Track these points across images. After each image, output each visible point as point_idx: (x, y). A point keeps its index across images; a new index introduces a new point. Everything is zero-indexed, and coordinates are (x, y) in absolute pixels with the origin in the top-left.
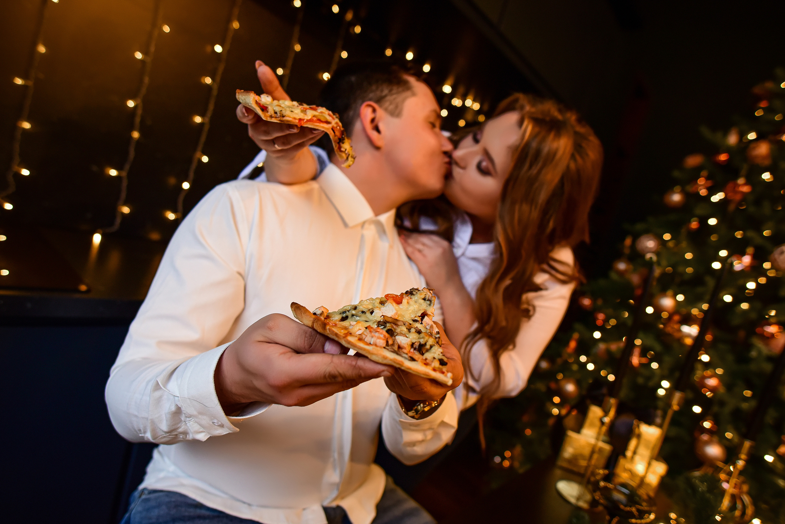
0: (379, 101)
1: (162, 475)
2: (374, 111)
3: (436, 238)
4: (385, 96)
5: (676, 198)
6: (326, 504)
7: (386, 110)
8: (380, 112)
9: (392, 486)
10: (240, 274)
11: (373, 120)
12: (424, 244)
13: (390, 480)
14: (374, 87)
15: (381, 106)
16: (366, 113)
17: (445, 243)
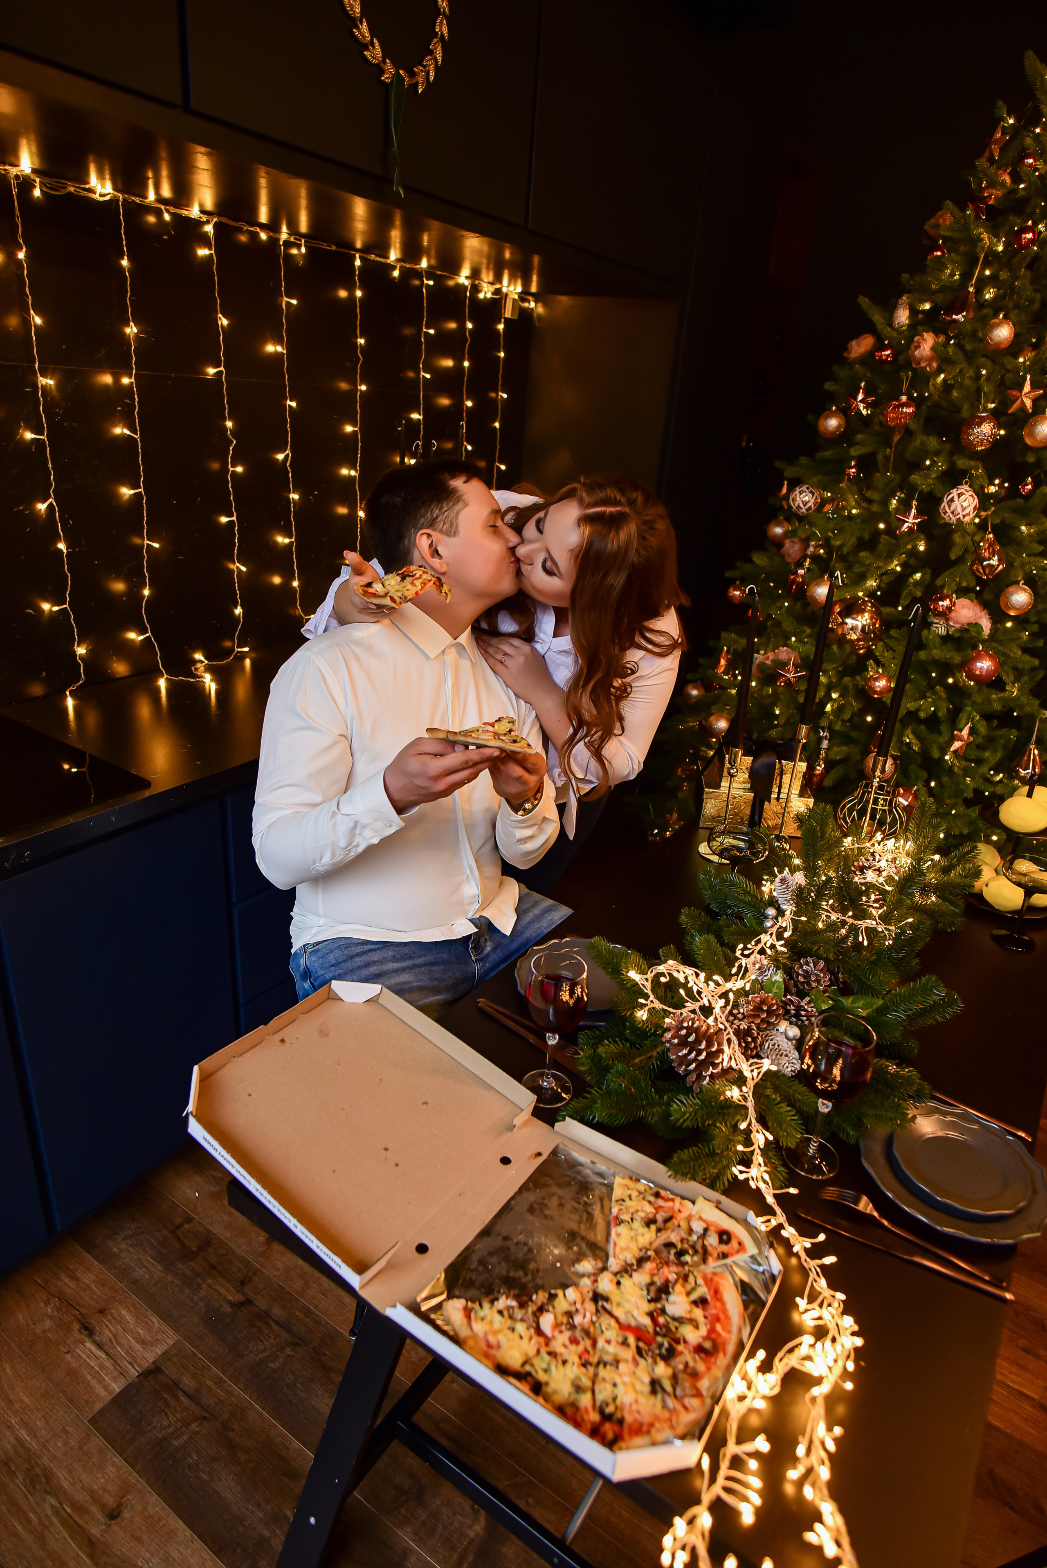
0: (432, 524)
1: (314, 931)
2: (429, 535)
3: (516, 642)
4: (437, 517)
5: (833, 423)
6: (469, 916)
7: (441, 531)
8: (436, 535)
9: (526, 890)
10: (340, 735)
11: (431, 545)
12: (505, 654)
13: (523, 886)
14: (423, 510)
15: (434, 530)
16: (422, 542)
17: (525, 648)
